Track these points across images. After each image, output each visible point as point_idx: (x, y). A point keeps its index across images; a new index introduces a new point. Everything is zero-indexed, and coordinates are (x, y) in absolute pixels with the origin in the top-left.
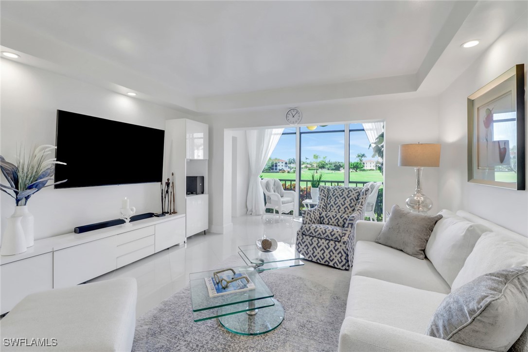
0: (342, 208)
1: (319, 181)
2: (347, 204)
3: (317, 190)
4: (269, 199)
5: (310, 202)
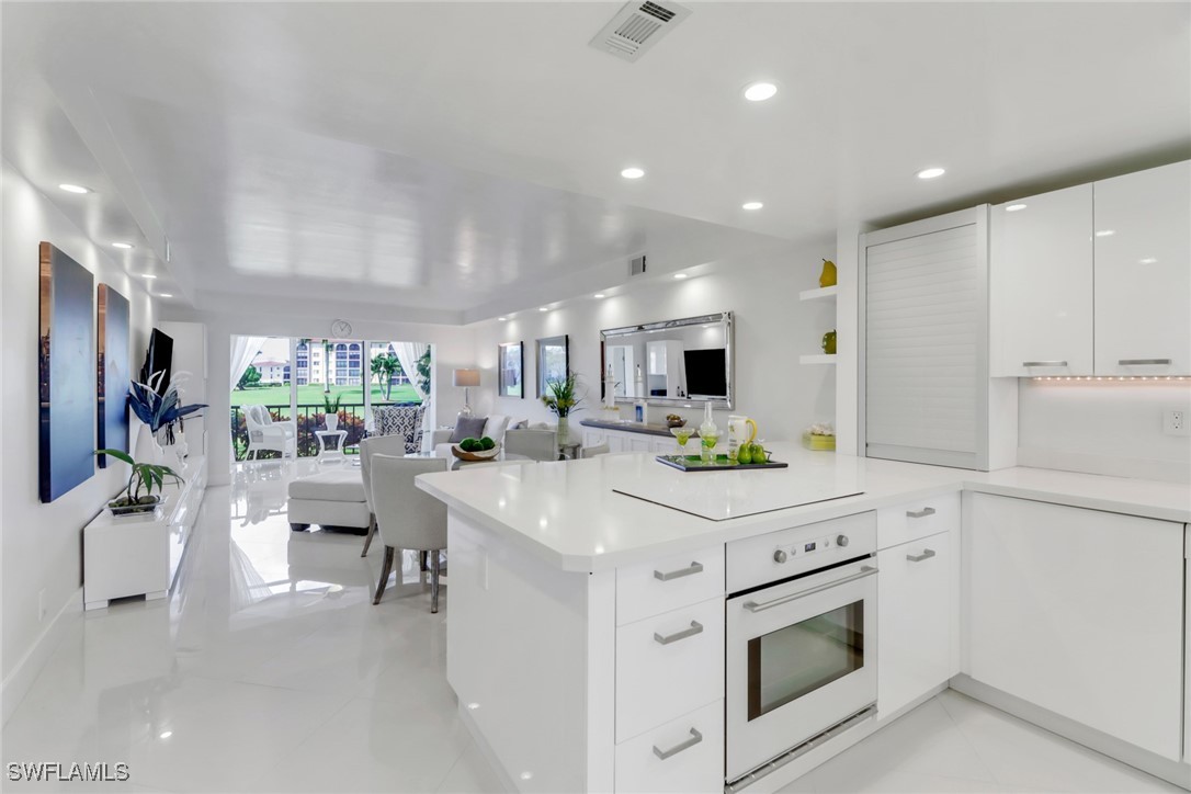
0: (402, 427)
1: (337, 406)
2: (406, 423)
3: (336, 416)
4: (259, 434)
5: (325, 433)
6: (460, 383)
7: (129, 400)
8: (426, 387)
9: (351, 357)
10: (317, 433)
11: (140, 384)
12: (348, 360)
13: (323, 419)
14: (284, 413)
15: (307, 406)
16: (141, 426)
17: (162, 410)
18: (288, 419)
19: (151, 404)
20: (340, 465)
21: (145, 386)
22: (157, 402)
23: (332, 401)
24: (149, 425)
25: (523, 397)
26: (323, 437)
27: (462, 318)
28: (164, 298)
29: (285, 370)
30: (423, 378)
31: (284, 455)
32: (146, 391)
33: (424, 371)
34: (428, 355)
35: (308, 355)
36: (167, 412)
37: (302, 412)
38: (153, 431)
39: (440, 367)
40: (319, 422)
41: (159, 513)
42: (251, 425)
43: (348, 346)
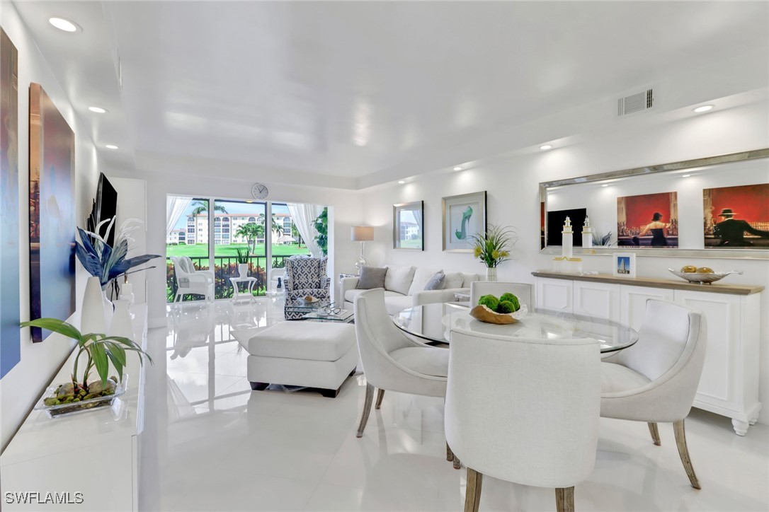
0: (309, 275)
1: (247, 257)
2: (313, 272)
3: (247, 266)
4: (186, 281)
5: (239, 279)
6: (358, 238)
7: (75, 249)
8: (323, 242)
9: (223, 226)
10: (232, 279)
11: (87, 232)
12: (221, 228)
13: (236, 268)
14: (205, 263)
15: (222, 258)
16: (89, 279)
17: (112, 261)
18: (208, 268)
19: (100, 254)
20: (249, 306)
21: (92, 234)
22: (106, 252)
23: (244, 253)
24: (97, 278)
25: (423, 250)
26: (238, 283)
27: (357, 183)
28: (111, 151)
29: (180, 234)
30: (319, 234)
31: (206, 298)
32: (94, 239)
33: (322, 228)
34: (325, 215)
35: (195, 224)
36: (118, 263)
37: (218, 263)
38: (102, 284)
39: (337, 225)
40: (232, 270)
41: (117, 404)
42: (180, 274)
43: (221, 218)
